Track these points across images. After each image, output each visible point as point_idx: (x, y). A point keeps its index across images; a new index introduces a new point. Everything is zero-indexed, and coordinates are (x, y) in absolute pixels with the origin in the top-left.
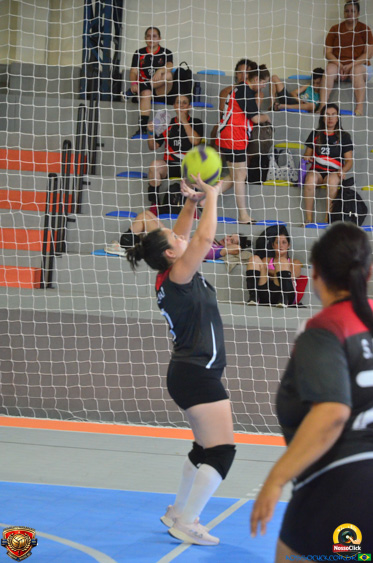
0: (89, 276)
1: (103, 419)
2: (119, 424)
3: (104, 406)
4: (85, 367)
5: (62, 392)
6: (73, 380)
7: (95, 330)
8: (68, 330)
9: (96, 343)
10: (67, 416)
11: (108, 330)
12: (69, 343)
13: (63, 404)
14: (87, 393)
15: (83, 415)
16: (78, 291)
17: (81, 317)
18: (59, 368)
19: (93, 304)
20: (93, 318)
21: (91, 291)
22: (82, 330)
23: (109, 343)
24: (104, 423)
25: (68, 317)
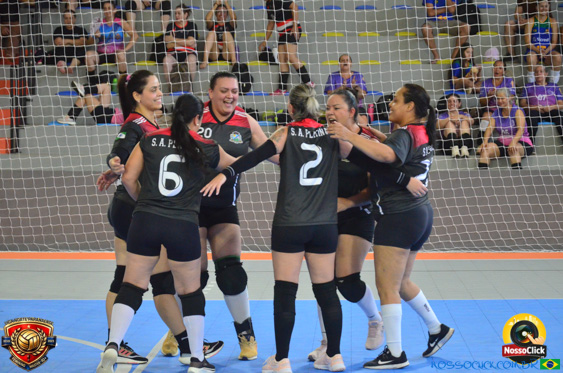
0: (52, 142)
1: (72, 249)
2: (84, 252)
3: (71, 239)
4: (54, 211)
5: (38, 231)
6: (46, 221)
7: (59, 182)
8: (39, 183)
9: (61, 192)
10: (44, 249)
11: (70, 182)
12: (41, 193)
13: (39, 240)
14: (57, 230)
15: (55, 247)
16: (44, 153)
17: (48, 173)
18: (34, 213)
19: (56, 162)
20: (58, 173)
21: (54, 152)
22: (50, 183)
23: (71, 191)
24: (72, 252)
25: (38, 173)
